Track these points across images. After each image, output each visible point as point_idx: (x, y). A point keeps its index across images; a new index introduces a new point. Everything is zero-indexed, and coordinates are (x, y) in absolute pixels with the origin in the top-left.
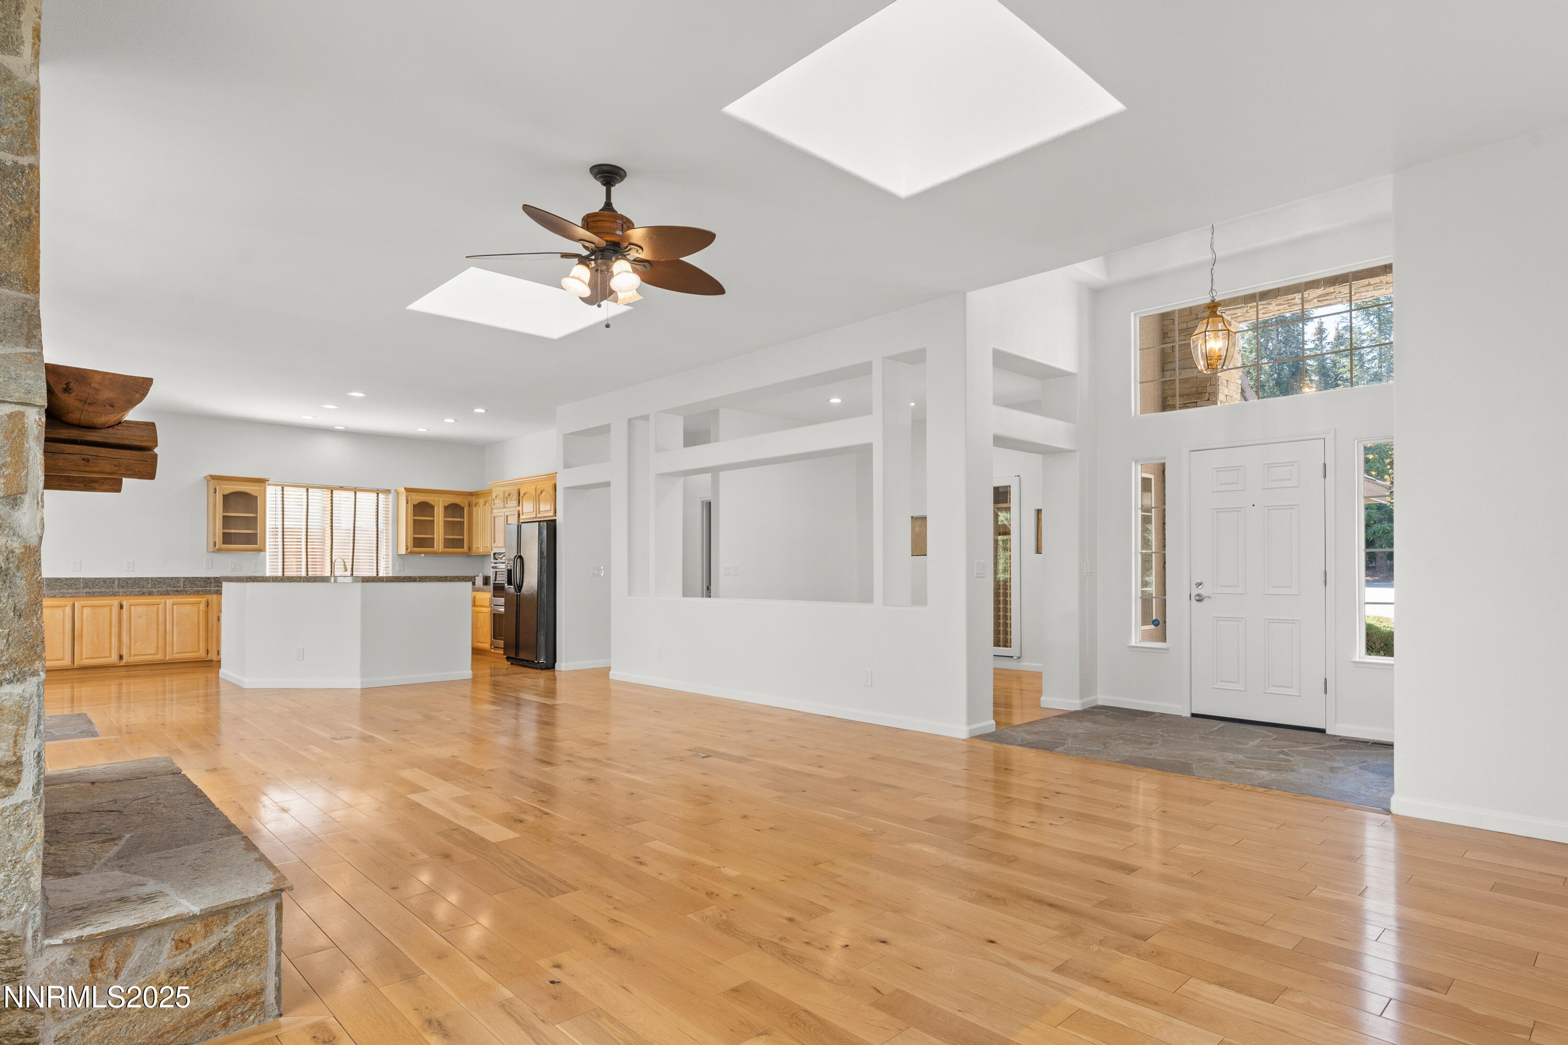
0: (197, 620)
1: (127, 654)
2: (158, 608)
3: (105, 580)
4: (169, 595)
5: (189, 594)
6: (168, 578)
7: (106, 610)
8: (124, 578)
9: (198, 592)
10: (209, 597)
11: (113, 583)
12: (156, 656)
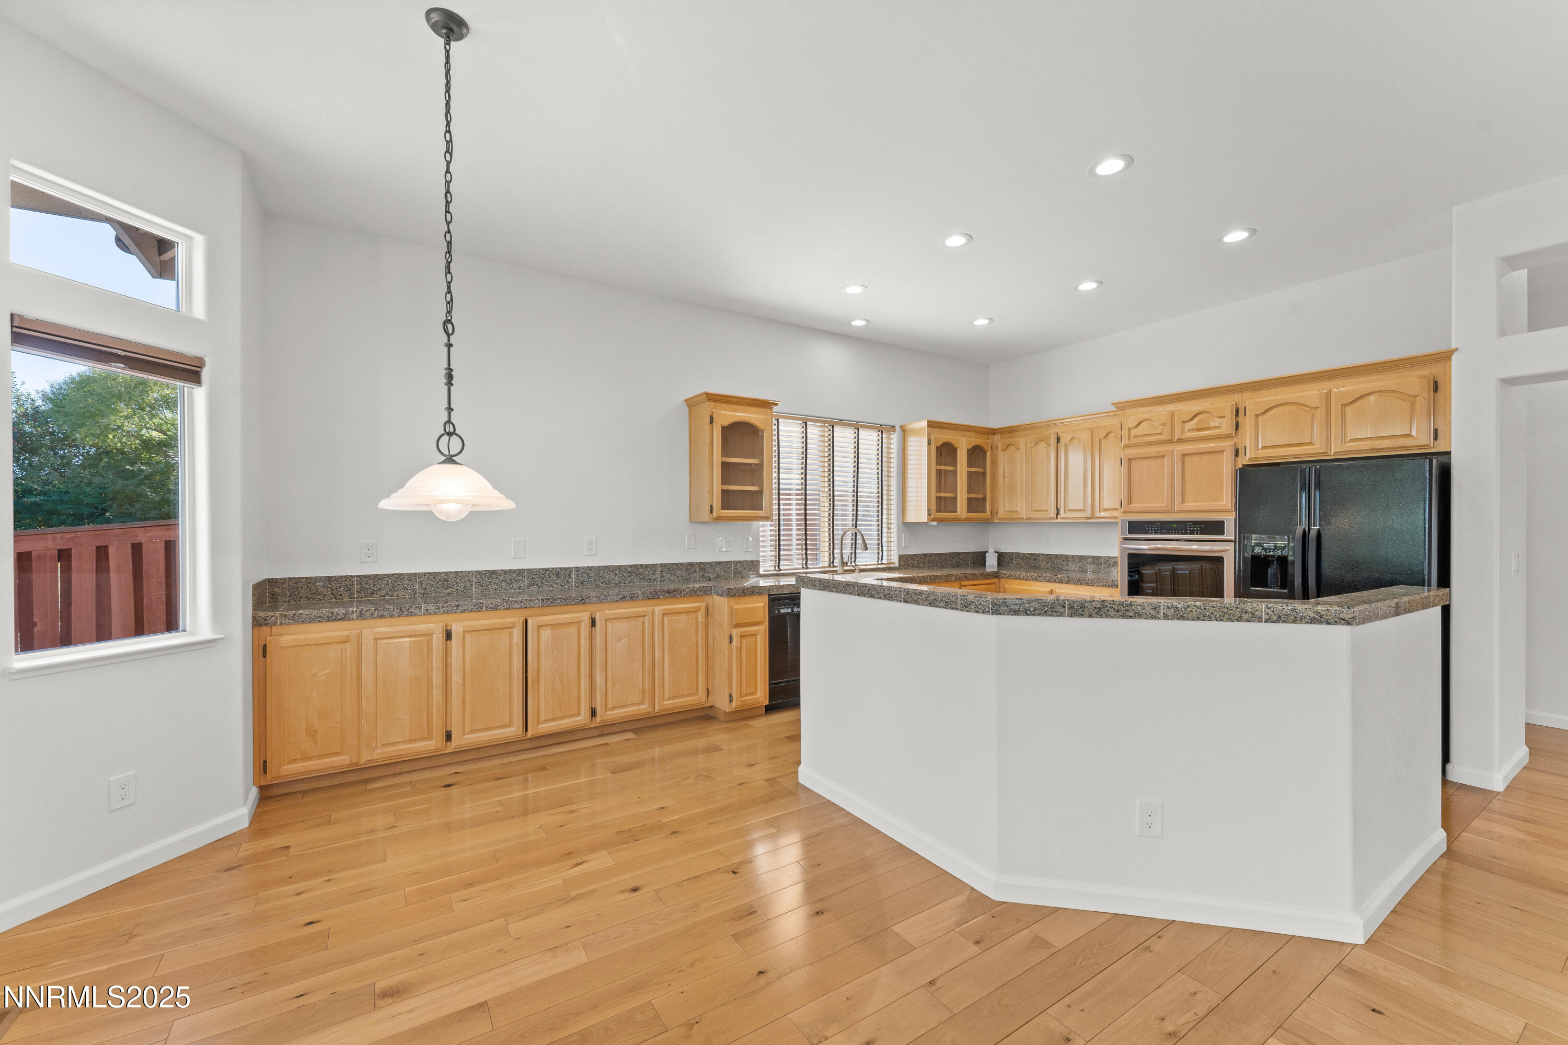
0: (694, 640)
1: (601, 707)
2: (643, 623)
3: (558, 572)
4: (658, 598)
5: (685, 596)
6: (641, 566)
7: (573, 630)
8: (584, 568)
9: (696, 591)
10: (708, 599)
11: (570, 576)
12: (642, 707)
